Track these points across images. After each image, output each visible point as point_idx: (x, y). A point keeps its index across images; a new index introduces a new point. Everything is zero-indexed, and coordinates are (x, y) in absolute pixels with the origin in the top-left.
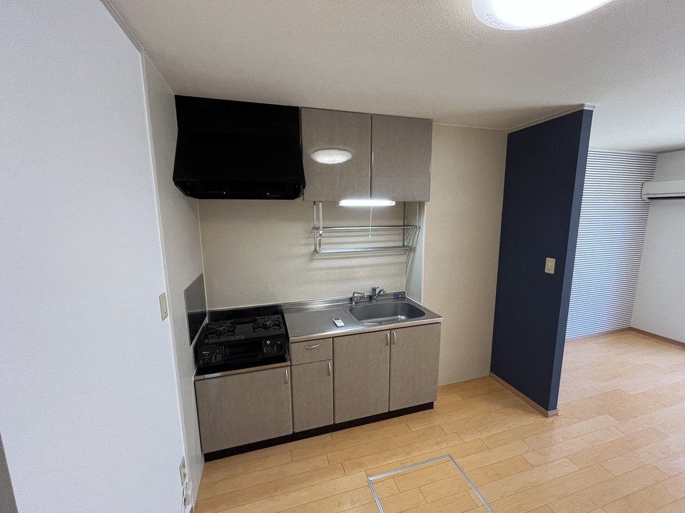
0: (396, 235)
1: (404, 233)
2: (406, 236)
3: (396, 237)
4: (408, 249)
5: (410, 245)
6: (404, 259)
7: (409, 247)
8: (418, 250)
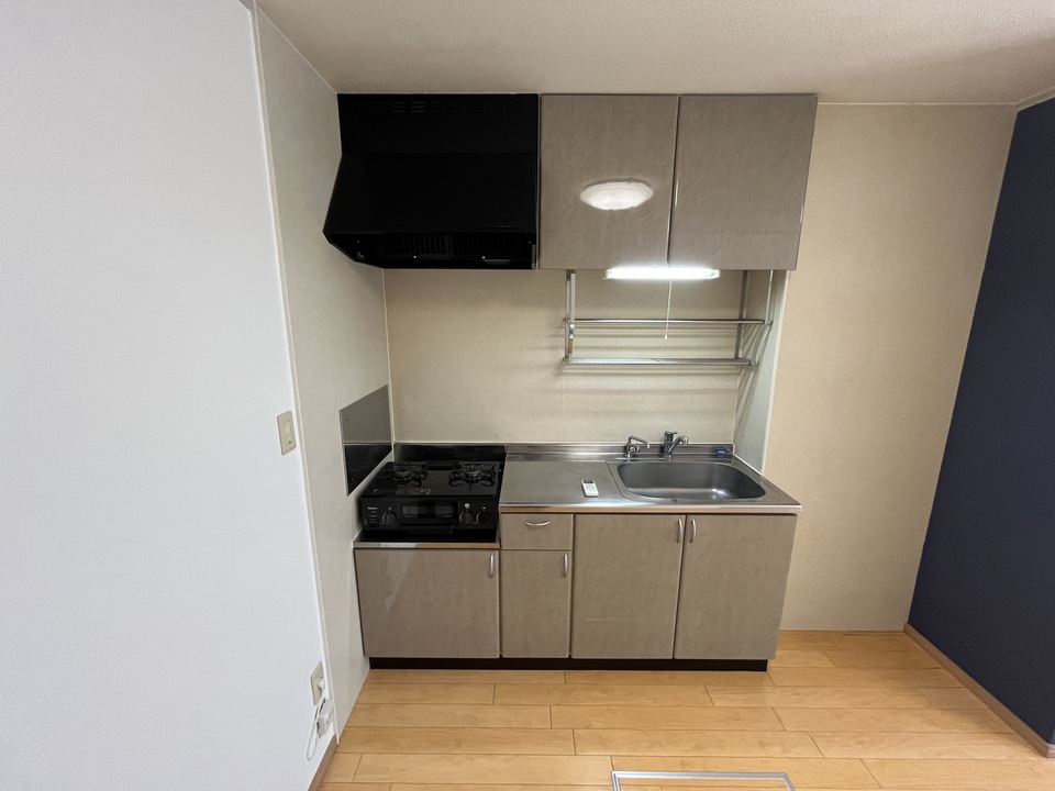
0: (721, 336)
1: (739, 333)
2: (742, 339)
3: (723, 342)
4: (744, 365)
5: (749, 357)
6: (734, 383)
7: (747, 361)
8: (764, 367)
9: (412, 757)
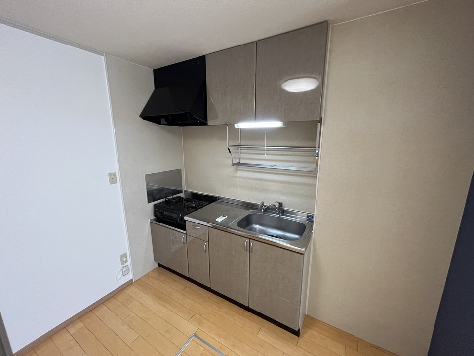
9: (146, 295)
